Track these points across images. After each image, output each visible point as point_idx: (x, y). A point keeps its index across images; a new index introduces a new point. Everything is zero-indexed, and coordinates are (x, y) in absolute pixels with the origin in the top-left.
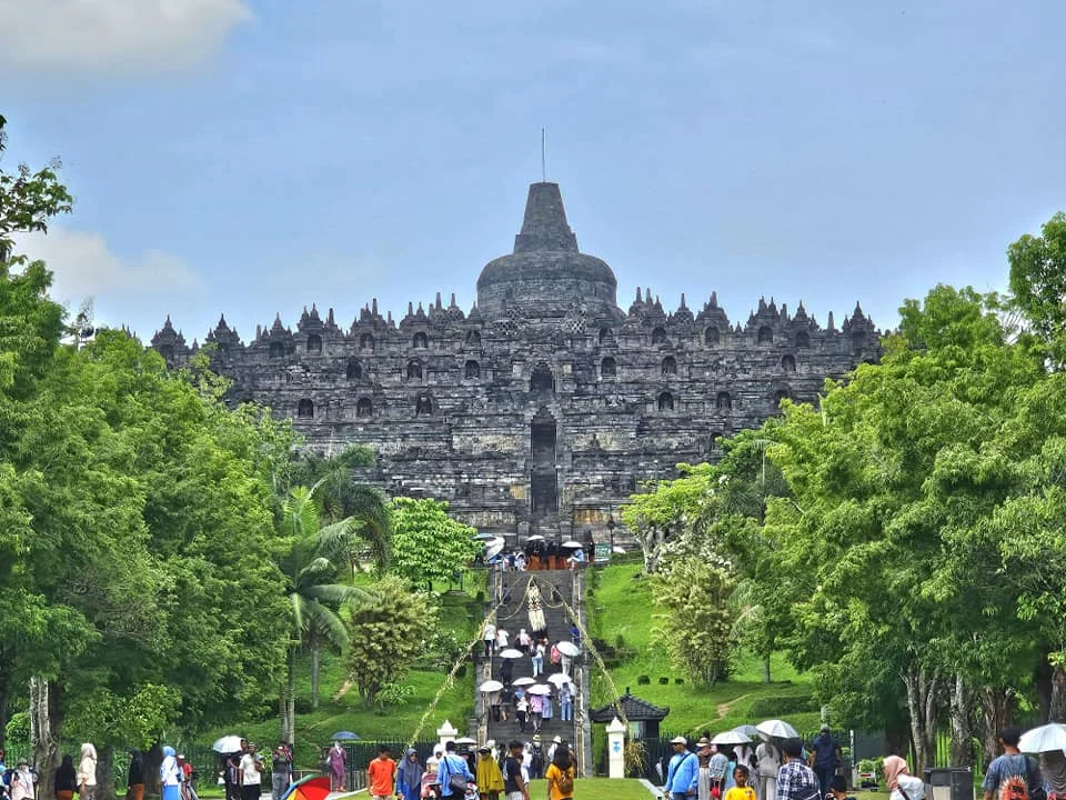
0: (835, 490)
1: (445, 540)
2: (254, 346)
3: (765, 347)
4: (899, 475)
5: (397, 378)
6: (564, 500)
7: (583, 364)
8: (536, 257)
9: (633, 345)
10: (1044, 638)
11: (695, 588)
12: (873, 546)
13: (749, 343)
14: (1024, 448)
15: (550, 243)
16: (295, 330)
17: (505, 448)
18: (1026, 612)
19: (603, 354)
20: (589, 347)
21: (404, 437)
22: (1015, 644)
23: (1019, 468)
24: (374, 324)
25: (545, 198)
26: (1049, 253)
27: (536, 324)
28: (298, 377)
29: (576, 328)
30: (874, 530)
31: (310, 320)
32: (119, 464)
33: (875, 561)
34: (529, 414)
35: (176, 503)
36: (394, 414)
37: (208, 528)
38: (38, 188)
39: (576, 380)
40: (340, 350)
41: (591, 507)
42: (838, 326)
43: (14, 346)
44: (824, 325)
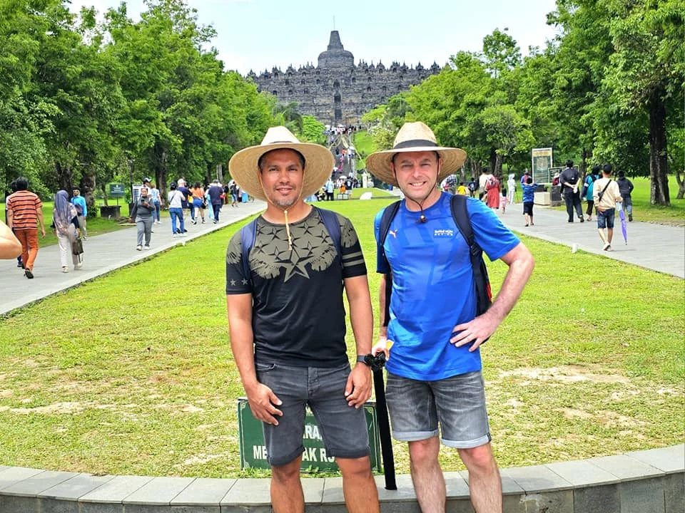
0: (434, 108)
1: (316, 127)
2: (260, 77)
3: (395, 74)
4: (452, 103)
5: (298, 84)
6: (343, 116)
7: (347, 79)
8: (333, 51)
9: (360, 74)
10: (494, 146)
11: (383, 138)
12: (446, 122)
13: (391, 73)
14: (488, 94)
15: (336, 47)
16: (271, 72)
17: (327, 103)
18: (489, 139)
19: (352, 77)
20: (348, 75)
21: (301, 100)
22: (486, 148)
23: (488, 99)
24: (292, 70)
25: (335, 35)
26: (494, 40)
27: (334, 70)
28: (273, 84)
29: (344, 70)
30: (445, 118)
31: (275, 69)
32: (239, 105)
33: (446, 127)
34: (334, 94)
35: (253, 117)
36: (298, 94)
37: (260, 124)
38: (208, 30)
39: (346, 84)
40: (283, 77)
41: (350, 118)
42: (414, 68)
43: (214, 71)
44: (410, 68)
